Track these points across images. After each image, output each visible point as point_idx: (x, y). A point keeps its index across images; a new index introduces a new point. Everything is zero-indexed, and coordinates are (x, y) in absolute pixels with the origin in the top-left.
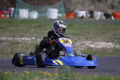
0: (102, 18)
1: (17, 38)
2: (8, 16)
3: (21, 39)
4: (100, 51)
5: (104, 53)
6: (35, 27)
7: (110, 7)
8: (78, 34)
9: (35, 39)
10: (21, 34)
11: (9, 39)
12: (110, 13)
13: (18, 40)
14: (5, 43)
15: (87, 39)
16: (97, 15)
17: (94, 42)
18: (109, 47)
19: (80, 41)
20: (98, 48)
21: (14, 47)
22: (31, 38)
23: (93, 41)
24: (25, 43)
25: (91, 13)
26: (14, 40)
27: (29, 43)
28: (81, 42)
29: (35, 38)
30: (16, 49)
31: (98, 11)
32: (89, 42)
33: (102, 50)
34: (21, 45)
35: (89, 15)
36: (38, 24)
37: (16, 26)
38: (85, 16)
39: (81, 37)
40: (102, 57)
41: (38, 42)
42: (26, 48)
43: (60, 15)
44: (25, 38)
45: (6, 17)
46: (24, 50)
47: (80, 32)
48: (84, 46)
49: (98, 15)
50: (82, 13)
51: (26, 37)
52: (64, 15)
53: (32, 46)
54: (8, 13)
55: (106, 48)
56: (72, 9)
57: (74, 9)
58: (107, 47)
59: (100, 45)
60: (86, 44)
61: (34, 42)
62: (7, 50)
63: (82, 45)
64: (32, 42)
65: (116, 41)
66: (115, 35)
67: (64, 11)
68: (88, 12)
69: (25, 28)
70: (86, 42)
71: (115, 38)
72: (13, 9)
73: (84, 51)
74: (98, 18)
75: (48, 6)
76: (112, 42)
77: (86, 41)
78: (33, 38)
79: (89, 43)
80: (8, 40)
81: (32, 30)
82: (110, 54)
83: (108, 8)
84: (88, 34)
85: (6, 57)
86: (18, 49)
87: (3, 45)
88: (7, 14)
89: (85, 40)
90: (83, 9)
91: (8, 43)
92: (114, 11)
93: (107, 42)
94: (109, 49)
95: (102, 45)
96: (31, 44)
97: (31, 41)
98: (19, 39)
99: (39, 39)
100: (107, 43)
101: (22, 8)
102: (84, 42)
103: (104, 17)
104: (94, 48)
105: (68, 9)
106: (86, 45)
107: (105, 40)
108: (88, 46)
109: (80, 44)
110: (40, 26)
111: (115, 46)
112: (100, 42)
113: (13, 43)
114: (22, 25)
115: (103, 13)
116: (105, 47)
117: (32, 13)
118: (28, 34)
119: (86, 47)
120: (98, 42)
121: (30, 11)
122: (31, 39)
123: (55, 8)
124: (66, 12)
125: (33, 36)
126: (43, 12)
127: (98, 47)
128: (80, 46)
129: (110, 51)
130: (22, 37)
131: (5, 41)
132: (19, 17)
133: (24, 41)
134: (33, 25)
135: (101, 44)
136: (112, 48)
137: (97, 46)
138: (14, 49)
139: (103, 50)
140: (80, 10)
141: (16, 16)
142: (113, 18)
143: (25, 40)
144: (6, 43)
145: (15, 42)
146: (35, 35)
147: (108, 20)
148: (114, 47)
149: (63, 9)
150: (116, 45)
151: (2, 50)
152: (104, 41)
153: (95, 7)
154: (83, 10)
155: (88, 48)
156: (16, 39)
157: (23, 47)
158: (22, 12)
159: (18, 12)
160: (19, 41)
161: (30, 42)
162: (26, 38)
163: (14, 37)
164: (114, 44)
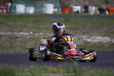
0: (96, 13)
2: (5, 11)
3: (19, 33)
4: (97, 45)
5: (101, 47)
6: (32, 22)
7: (104, 2)
8: (75, 29)
9: (33, 34)
10: (19, 29)
11: (8, 33)
12: (105, 8)
14: (4, 37)
15: (83, 33)
16: (92, 10)
17: (90, 36)
18: (106, 41)
19: (77, 36)
20: (95, 42)
21: (13, 41)
22: (29, 32)
23: (89, 35)
24: (23, 38)
25: (86, 8)
26: (13, 35)
27: (27, 38)
28: (78, 37)
29: (33, 32)
30: (15, 44)
31: (92, 6)
32: (85, 36)
33: (98, 44)
34: (20, 39)
35: (84, 10)
36: (35, 19)
37: (14, 21)
38: (80, 11)
39: (78, 32)
40: (99, 51)
41: (36, 37)
42: (25, 43)
43: (56, 10)
44: (23, 32)
45: (3, 12)
46: (23, 44)
47: (76, 27)
48: (81, 40)
50: (77, 8)
51: (24, 32)
52: (60, 10)
53: (30, 40)
54: (6, 8)
55: (102, 42)
56: (67, 3)
57: (69, 4)
58: (104, 41)
59: (96, 39)
60: (82, 38)
61: (32, 36)
62: (7, 44)
63: (79, 39)
65: (112, 36)
66: (110, 29)
67: (60, 6)
68: (83, 7)
69: (22, 23)
70: (83, 36)
71: (111, 33)
72: (10, 4)
73: (81, 45)
74: (92, 13)
75: (44, 2)
76: (108, 36)
77: (83, 35)
78: (31, 33)
79: (86, 37)
80: (6, 34)
81: (30, 25)
82: (107, 48)
83: (103, 3)
84: (84, 28)
85: (6, 51)
86: (17, 44)
87: (3, 40)
88: (4, 9)
89: (82, 35)
90: (78, 4)
91: (7, 38)
92: (108, 5)
93: (104, 36)
94: (105, 43)
95: (99, 39)
96: (29, 38)
97: (29, 35)
98: (17, 33)
99: (37, 33)
100: (103, 38)
101: (18, 3)
102: (81, 36)
103: (98, 12)
104: (91, 42)
105: (63, 4)
106: (83, 39)
107: (102, 34)
108: (85, 41)
109: (77, 38)
110: (37, 21)
111: (111, 40)
112: (97, 36)
113: (12, 38)
114: (20, 20)
115: (97, 8)
116: (102, 41)
117: (28, 8)
118: (26, 29)
119: (83, 41)
120: (95, 37)
121: (26, 6)
122: (29, 33)
123: (51, 3)
125: (31, 31)
126: (39, 7)
127: (95, 41)
128: (77, 40)
129: (106, 45)
130: (20, 31)
131: (4, 36)
132: (16, 12)
133: (23, 36)
134: (30, 20)
135: (97, 38)
136: (108, 42)
137: (93, 40)
138: (13, 43)
139: (100, 44)
140: (76, 5)
141: (13, 11)
142: (107, 13)
143: (23, 35)
144: (6, 37)
145: (14, 37)
147: (102, 15)
148: (110, 41)
149: (58, 4)
150: (112, 39)
151: (1, 44)
152: (101, 36)
153: (90, 2)
154: (78, 5)
155: (85, 42)
156: (14, 33)
157: (21, 41)
158: (19, 7)
159: (15, 8)
160: (18, 35)
161: (29, 37)
162: (24, 33)
163: (13, 31)
164: (111, 39)
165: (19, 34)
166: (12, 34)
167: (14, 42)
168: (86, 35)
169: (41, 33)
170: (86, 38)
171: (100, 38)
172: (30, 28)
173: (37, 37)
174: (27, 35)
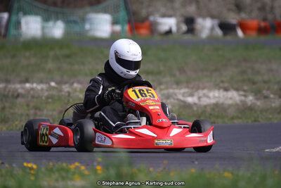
0: (214, 33)
1: (14, 83)
3: (23, 85)
4: (209, 109)
5: (218, 117)
6: (56, 58)
7: (234, 8)
8: (159, 73)
9: (56, 86)
10: (23, 74)
12: (234, 21)
13: (17, 90)
15: (178, 83)
16: (203, 27)
17: (194, 90)
18: (230, 102)
19: (161, 90)
20: (205, 103)
21: (7, 105)
22: (46, 83)
23: (192, 88)
24: (33, 97)
25: (190, 22)
26: (7, 89)
27: (42, 96)
28: (165, 92)
29: (56, 83)
30: (12, 111)
31: (204, 17)
32: (183, 91)
33: (213, 109)
34: (23, 100)
35: (184, 28)
36: (66, 51)
37: (14, 56)
38: (174, 29)
39: (164, 80)
41: (63, 93)
42: (36, 108)
44: (32, 83)
46: (32, 112)
47: (162, 68)
48: (172, 100)
49: (206, 26)
50: (169, 23)
51: (36, 82)
52: (127, 28)
53: (50, 102)
55: (223, 104)
56: (144, 13)
57: (149, 14)
58: (226, 102)
59: (208, 97)
60: (176, 95)
61: (55, 93)
63: (168, 97)
64: (50, 93)
65: (246, 88)
66: (243, 73)
67: (126, 18)
68: (181, 19)
69: (33, 61)
70: (176, 91)
71: (243, 81)
72: (5, 16)
74: (205, 34)
75: (88, 9)
76: (237, 90)
77: (177, 89)
78: (53, 84)
79: (184, 93)
81: (50, 65)
82: (233, 118)
83: (229, 10)
84: (182, 71)
86: (16, 111)
89: (174, 86)
90: (170, 12)
92: (243, 16)
93: (226, 90)
94: (230, 106)
95: (215, 97)
96: (48, 98)
97: (47, 90)
98: (18, 86)
99: (67, 85)
100: (225, 93)
101: (26, 13)
102: (171, 91)
103: (219, 32)
104: (195, 104)
105: (135, 14)
106: (176, 97)
107: (221, 85)
108: (182, 101)
109: (163, 95)
110: (68, 56)
111: (243, 98)
112: (210, 89)
113: (4, 96)
114: (27, 54)
115: (216, 22)
116: (221, 101)
117: (51, 24)
118: (42, 75)
119: (176, 101)
120: (205, 91)
121: (46, 19)
122: (47, 85)
123: (105, 11)
124: (129, 22)
125: (52, 80)
126: (75, 22)
127: (205, 101)
129: (232, 112)
130: (27, 81)
132: (20, 35)
133: (32, 92)
135: (211, 94)
136: (237, 105)
137: (202, 99)
138: (7, 110)
139: (217, 110)
140: (164, 16)
141: (12, 32)
142: (240, 33)
143: (32, 89)
145: (10, 94)
146: (58, 78)
147: (229, 38)
148: (241, 101)
149: (122, 14)
150: (245, 96)
152: (219, 89)
153: (198, 8)
154: (170, 16)
155: (182, 104)
156: (11, 86)
157: (28, 106)
158: (27, 23)
159: (18, 24)
160: (20, 91)
161: (46, 94)
162: (35, 85)
163: (7, 81)
164: (242, 95)
165: (23, 88)
166: (5, 88)
167: (11, 108)
168: (185, 88)
169: (75, 85)
170: (183, 95)
171: (217, 95)
172: (50, 71)
173: (67, 94)
174: (42, 89)
